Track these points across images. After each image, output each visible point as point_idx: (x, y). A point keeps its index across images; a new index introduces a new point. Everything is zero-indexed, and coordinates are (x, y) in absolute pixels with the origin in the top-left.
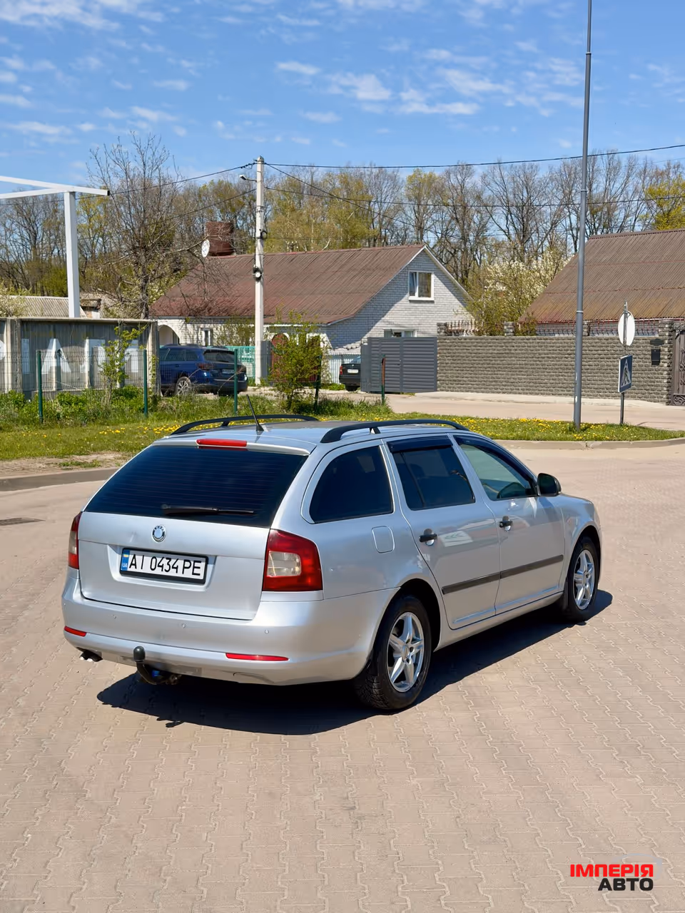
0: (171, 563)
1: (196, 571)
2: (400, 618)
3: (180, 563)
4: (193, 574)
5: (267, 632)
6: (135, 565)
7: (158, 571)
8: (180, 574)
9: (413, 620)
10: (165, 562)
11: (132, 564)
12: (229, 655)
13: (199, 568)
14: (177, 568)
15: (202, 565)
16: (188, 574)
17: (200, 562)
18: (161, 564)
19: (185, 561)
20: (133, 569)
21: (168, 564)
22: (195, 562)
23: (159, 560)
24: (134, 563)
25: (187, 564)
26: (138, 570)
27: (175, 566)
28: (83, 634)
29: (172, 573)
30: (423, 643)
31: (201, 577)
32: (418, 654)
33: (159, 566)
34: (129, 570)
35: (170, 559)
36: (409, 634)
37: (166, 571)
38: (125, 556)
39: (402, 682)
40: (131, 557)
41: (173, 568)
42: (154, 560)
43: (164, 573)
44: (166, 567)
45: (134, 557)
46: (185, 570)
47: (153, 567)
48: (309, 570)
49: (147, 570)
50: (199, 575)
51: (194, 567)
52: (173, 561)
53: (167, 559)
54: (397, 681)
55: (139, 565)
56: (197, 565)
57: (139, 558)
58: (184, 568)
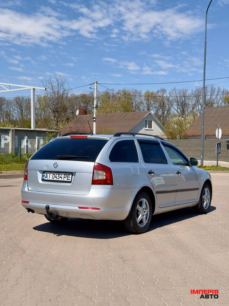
0: (60, 176)
1: (68, 178)
2: (141, 200)
3: (63, 176)
4: (67, 179)
5: (93, 199)
6: (47, 177)
7: (55, 179)
8: (63, 180)
9: (145, 201)
10: (57, 175)
11: (46, 177)
12: (79, 208)
13: (69, 177)
14: (62, 178)
15: (71, 176)
16: (66, 179)
17: (70, 175)
18: (56, 177)
19: (65, 175)
20: (46, 179)
21: (59, 176)
22: (68, 175)
23: (55, 175)
24: (47, 176)
25: (65, 176)
26: (48, 179)
27: (61, 177)
28: (28, 202)
29: (60, 179)
30: (149, 211)
31: (70, 180)
32: (147, 214)
33: (55, 177)
34: (45, 179)
35: (59, 175)
36: (144, 206)
37: (58, 179)
38: (44, 174)
39: (141, 224)
40: (46, 174)
41: (60, 177)
42: (54, 175)
43: (57, 180)
44: (58, 177)
45: (47, 175)
46: (65, 178)
47: (53, 178)
48: (109, 178)
49: (51, 179)
50: (69, 179)
51: (68, 177)
52: (60, 175)
53: (58, 174)
54: (140, 223)
55: (48, 177)
56: (69, 176)
57: (48, 175)
58: (64, 177)
